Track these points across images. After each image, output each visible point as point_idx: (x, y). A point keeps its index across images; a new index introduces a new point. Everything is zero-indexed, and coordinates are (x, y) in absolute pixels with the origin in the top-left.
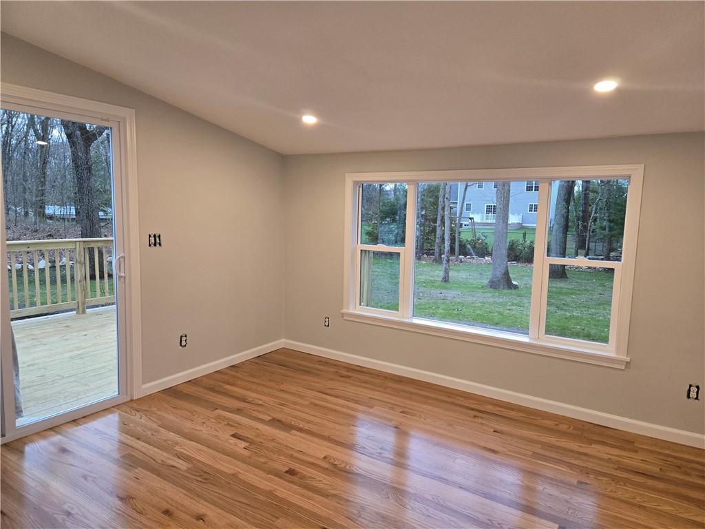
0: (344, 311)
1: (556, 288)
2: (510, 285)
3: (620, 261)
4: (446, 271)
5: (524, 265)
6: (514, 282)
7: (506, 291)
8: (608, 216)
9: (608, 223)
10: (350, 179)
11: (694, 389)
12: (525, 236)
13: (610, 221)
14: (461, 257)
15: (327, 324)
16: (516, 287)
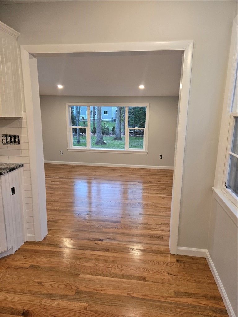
0: (68, 148)
1: (119, 143)
2: (104, 143)
3: (145, 127)
4: (79, 139)
5: (105, 136)
6: (105, 142)
7: (103, 145)
8: (134, 116)
9: (134, 118)
10: (67, 105)
11: (161, 156)
12: (105, 124)
13: (135, 118)
14: (80, 134)
15: (62, 153)
16: (106, 144)
